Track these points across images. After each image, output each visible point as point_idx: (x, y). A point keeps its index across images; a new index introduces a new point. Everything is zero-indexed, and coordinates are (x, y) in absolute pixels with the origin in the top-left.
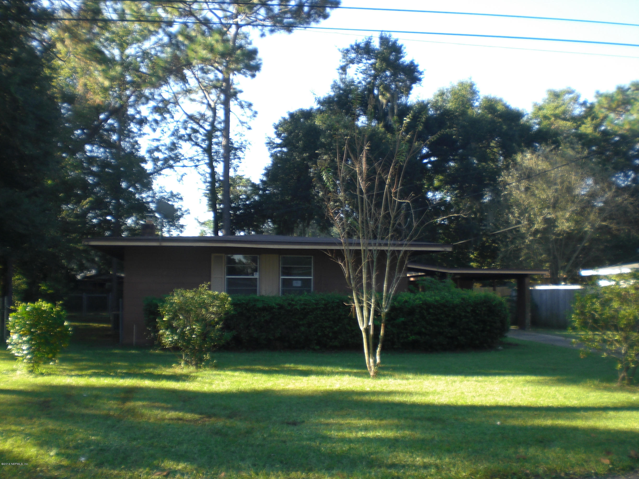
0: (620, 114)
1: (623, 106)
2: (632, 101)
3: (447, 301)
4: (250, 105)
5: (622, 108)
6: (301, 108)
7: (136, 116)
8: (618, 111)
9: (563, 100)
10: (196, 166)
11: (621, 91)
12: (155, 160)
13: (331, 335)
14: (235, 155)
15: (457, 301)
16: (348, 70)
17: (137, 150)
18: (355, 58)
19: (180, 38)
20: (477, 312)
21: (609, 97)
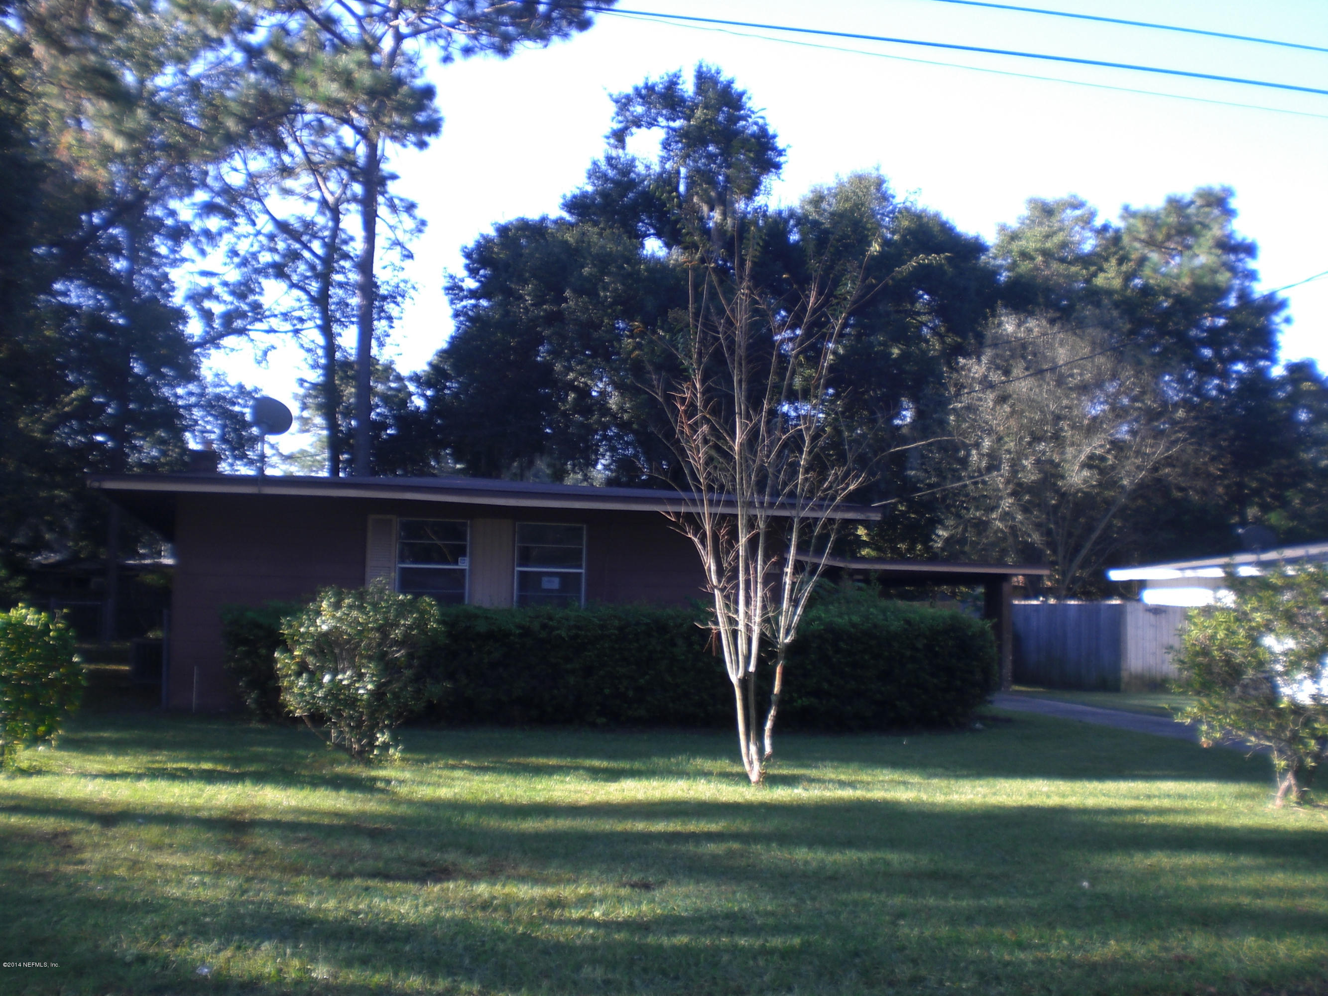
0: (1170, 254)
1: (1177, 239)
2: (1198, 227)
3: (875, 626)
4: (410, 207)
5: (1177, 243)
6: (522, 216)
7: (166, 222)
8: (1166, 248)
9: (1061, 221)
10: (296, 332)
11: (1176, 207)
12: (207, 316)
13: (631, 693)
14: (382, 309)
15: (896, 625)
16: (628, 140)
17: (167, 295)
18: (643, 116)
19: (272, 57)
20: (937, 649)
21: (1151, 218)
